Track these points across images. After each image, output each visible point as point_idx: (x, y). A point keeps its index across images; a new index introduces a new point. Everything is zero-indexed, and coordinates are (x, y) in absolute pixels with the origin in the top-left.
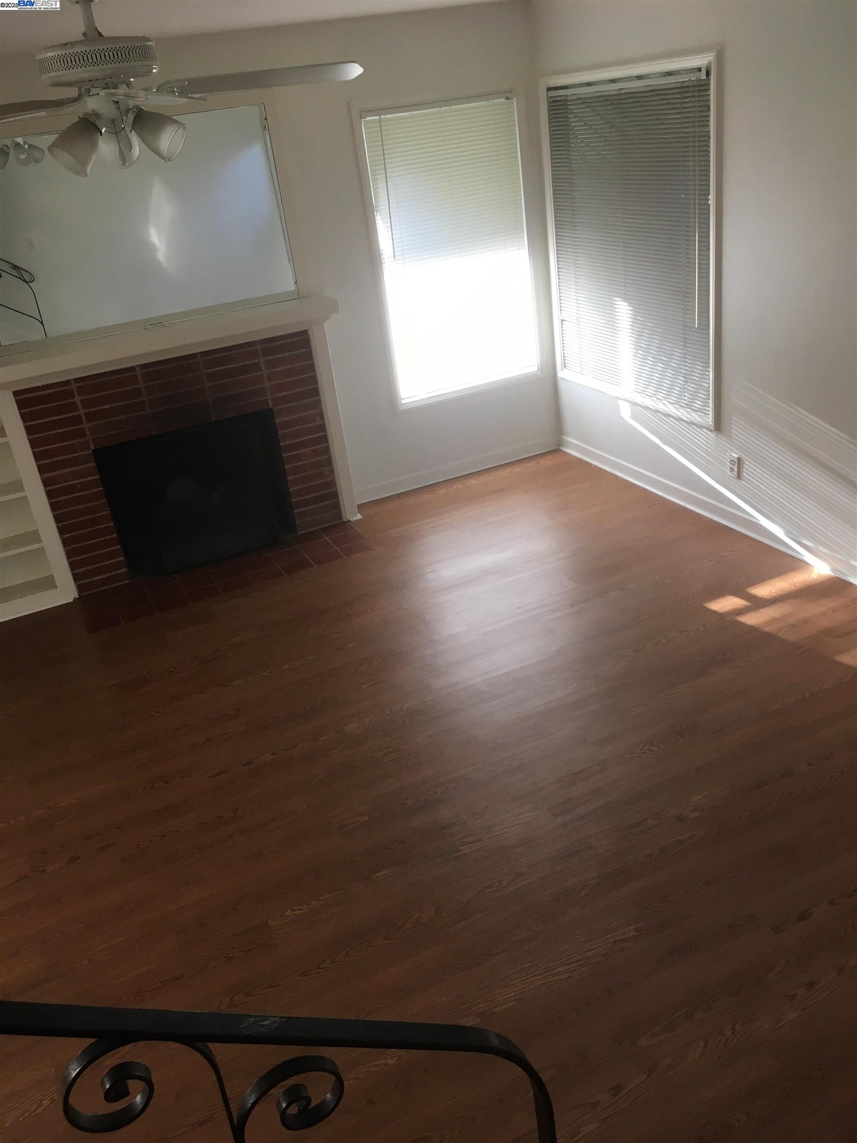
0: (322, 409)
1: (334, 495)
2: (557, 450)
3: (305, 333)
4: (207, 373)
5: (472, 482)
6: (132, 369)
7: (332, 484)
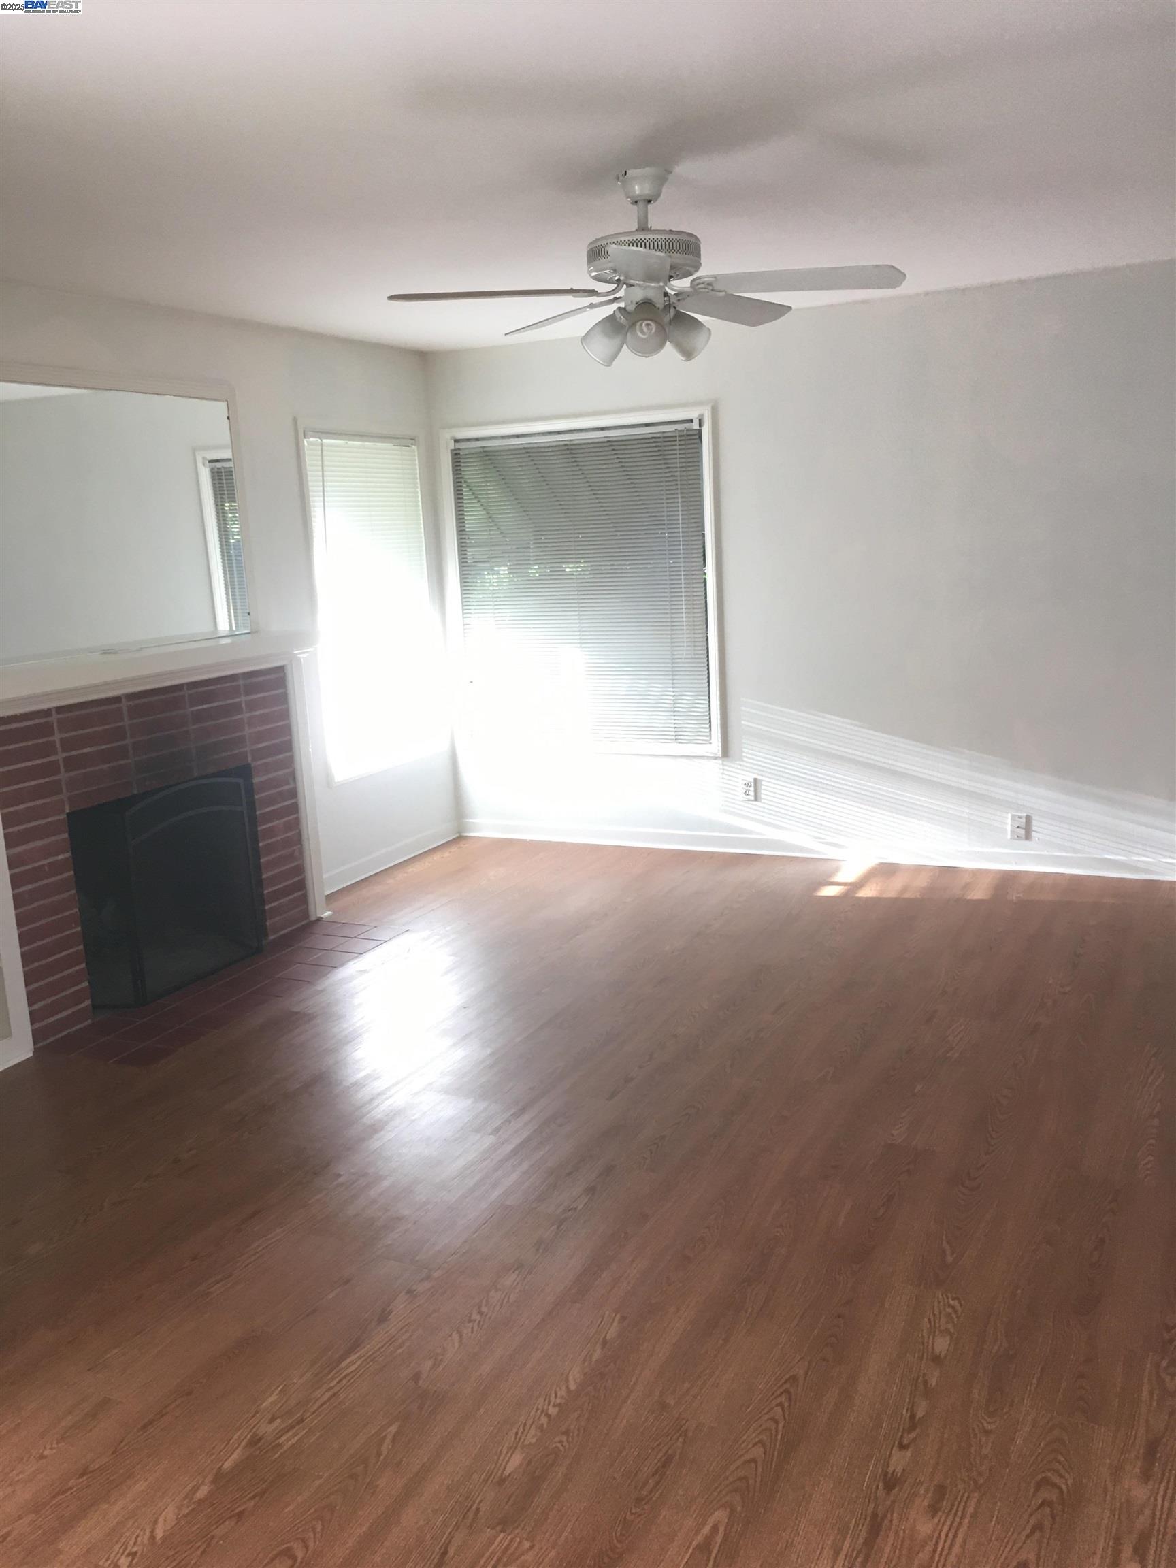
0: (294, 769)
1: (301, 886)
2: (460, 839)
3: (281, 669)
4: (192, 712)
5: (413, 869)
6: (117, 699)
7: (300, 870)
